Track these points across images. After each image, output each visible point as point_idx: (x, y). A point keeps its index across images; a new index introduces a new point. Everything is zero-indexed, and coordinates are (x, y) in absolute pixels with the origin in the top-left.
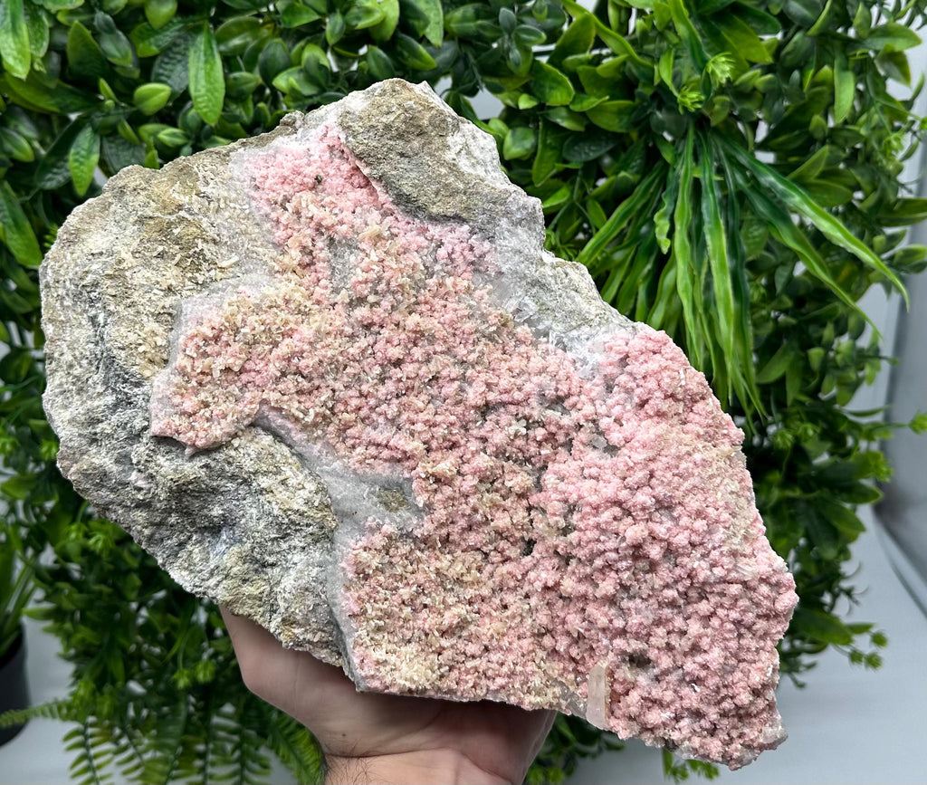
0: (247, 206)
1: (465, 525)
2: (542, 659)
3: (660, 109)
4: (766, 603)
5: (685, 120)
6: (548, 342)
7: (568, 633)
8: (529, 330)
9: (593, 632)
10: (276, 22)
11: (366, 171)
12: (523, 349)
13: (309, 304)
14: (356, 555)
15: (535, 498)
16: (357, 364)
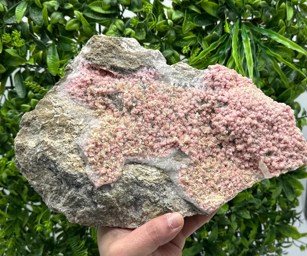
0: (73, 102)
1: (202, 152)
2: (244, 172)
4: (288, 117)
6: (188, 87)
7: (247, 160)
9: (253, 155)
11: (105, 68)
14: (181, 180)
15: (214, 132)
16: (142, 127)
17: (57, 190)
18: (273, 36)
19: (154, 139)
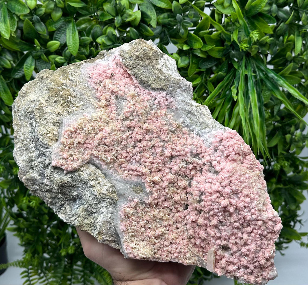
0: (86, 84)
1: (164, 199)
2: (191, 247)
3: (233, 50)
4: (271, 228)
5: (242, 54)
6: (194, 134)
7: (200, 238)
8: (187, 129)
9: (209, 237)
10: (97, 19)
11: (129, 72)
12: (185, 136)
13: (108, 119)
14: (125, 210)
15: (189, 190)
16: (125, 141)
17: (26, 145)
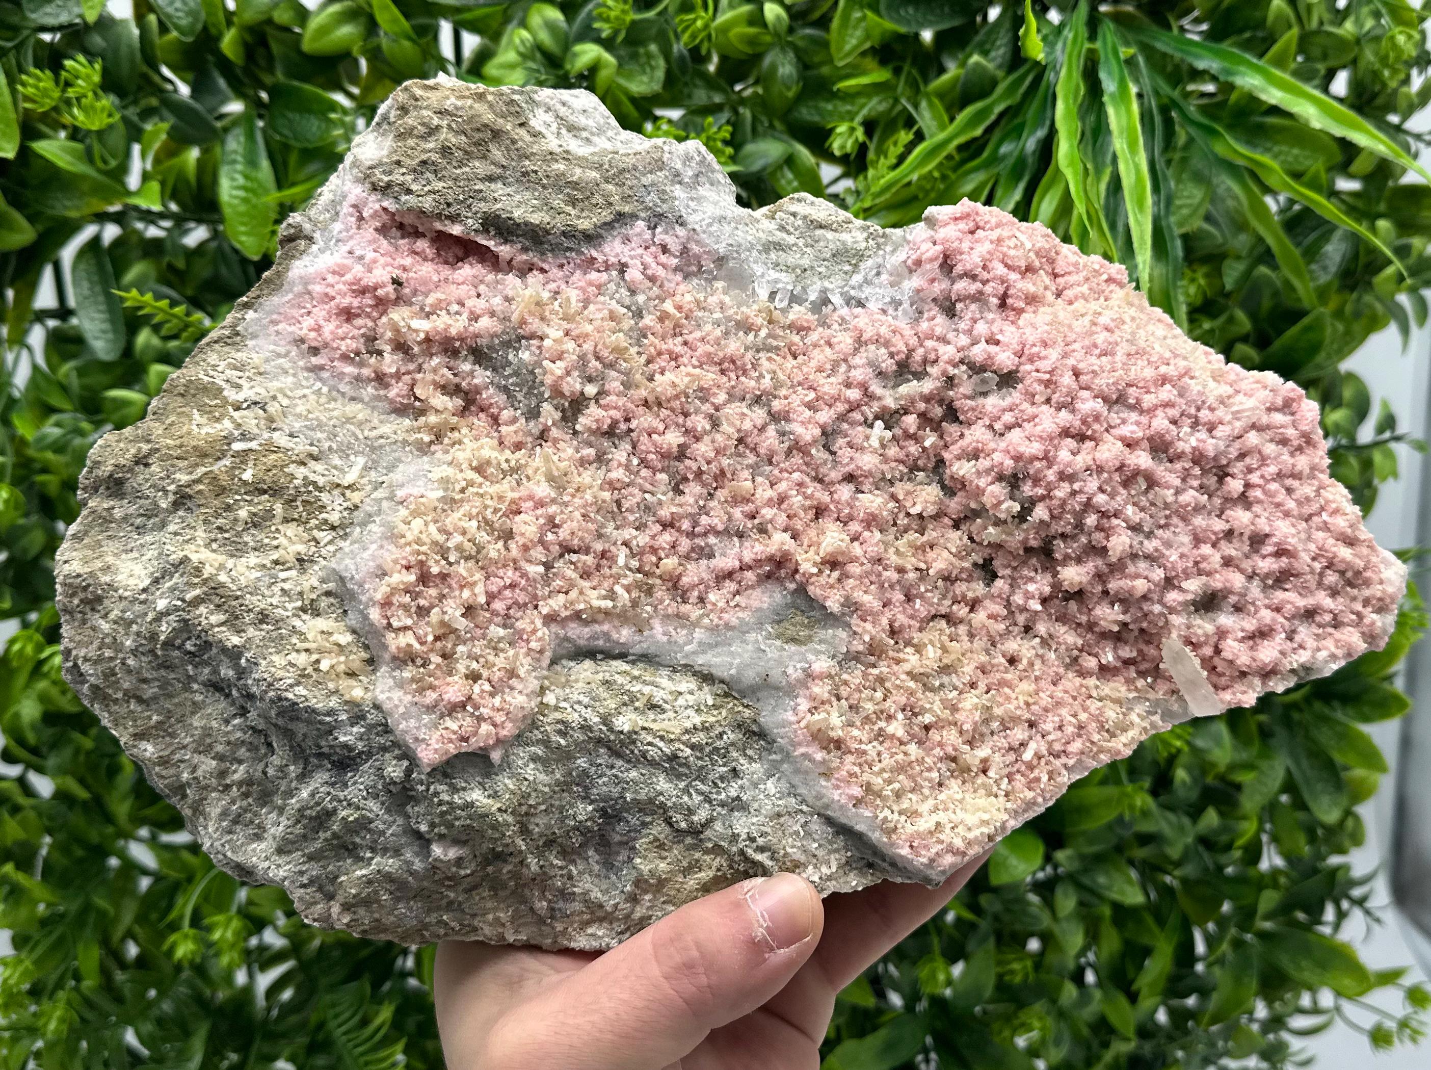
0: (318, 384)
1: (902, 597)
2: (1097, 687)
4: (1291, 433)
8: (802, 309)
9: (1133, 609)
11: (457, 229)
12: (814, 337)
14: (807, 727)
15: (954, 507)
16: (630, 489)
17: (248, 782)
18: (1244, 75)
19: (685, 544)
